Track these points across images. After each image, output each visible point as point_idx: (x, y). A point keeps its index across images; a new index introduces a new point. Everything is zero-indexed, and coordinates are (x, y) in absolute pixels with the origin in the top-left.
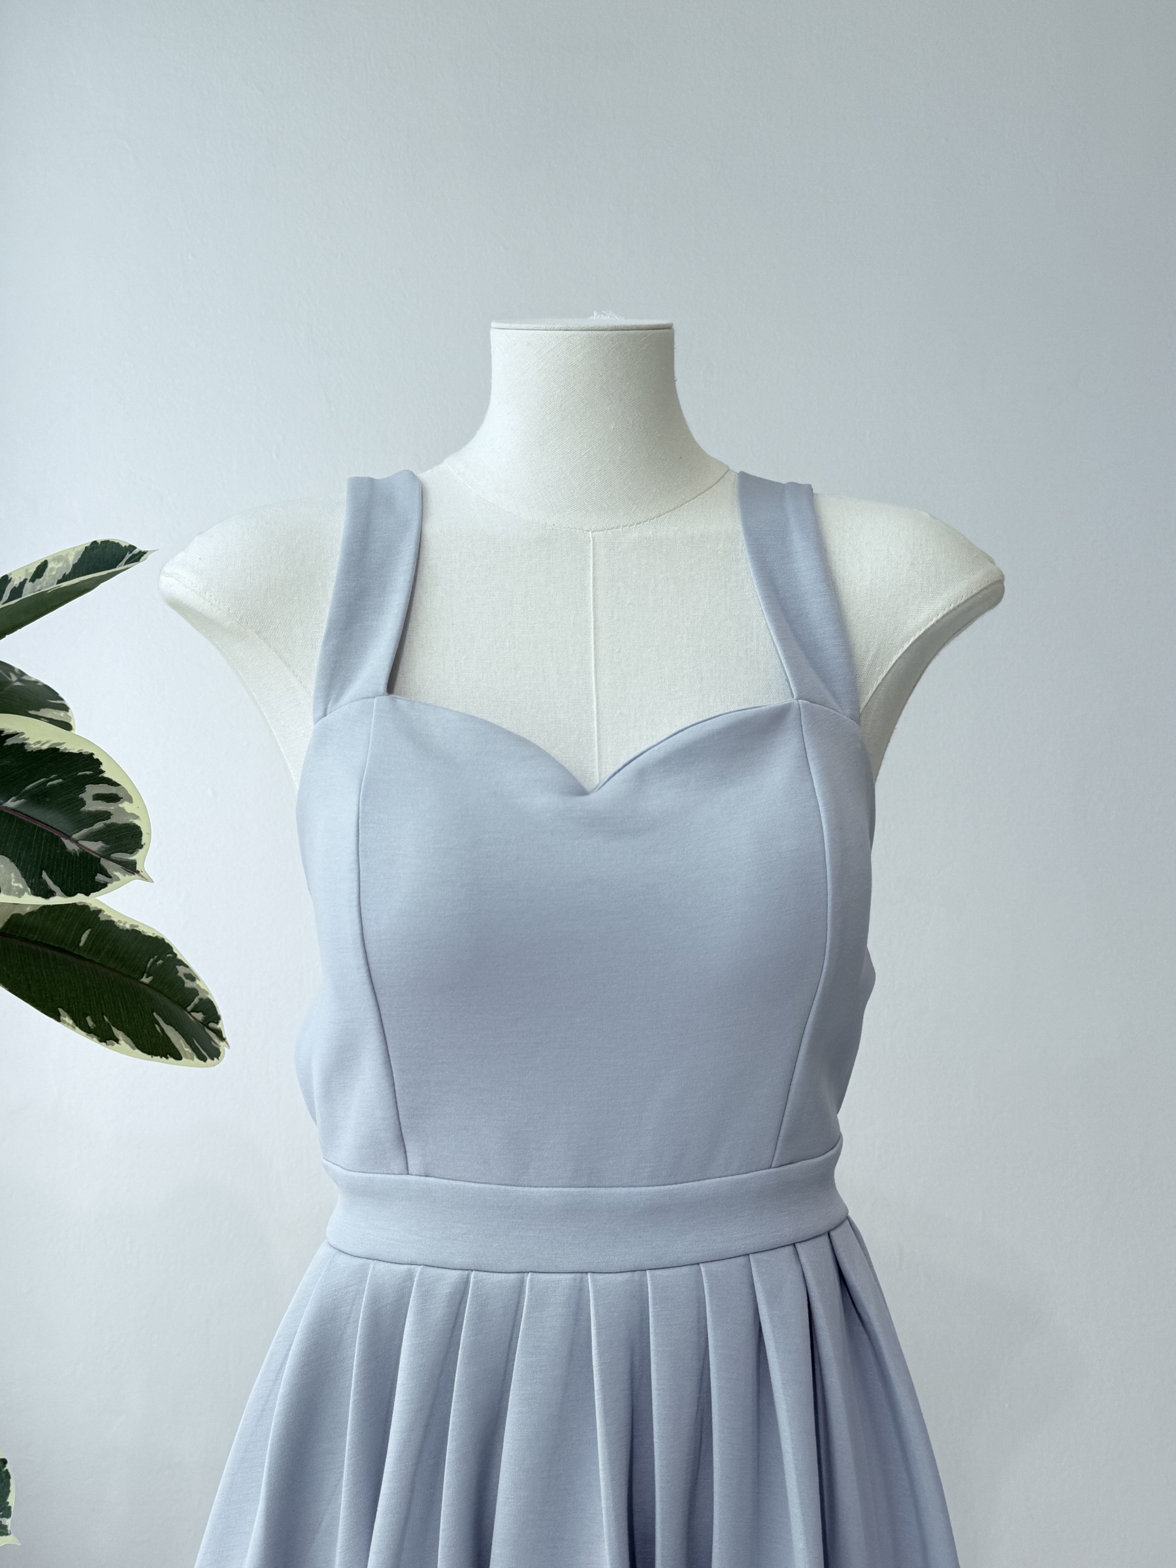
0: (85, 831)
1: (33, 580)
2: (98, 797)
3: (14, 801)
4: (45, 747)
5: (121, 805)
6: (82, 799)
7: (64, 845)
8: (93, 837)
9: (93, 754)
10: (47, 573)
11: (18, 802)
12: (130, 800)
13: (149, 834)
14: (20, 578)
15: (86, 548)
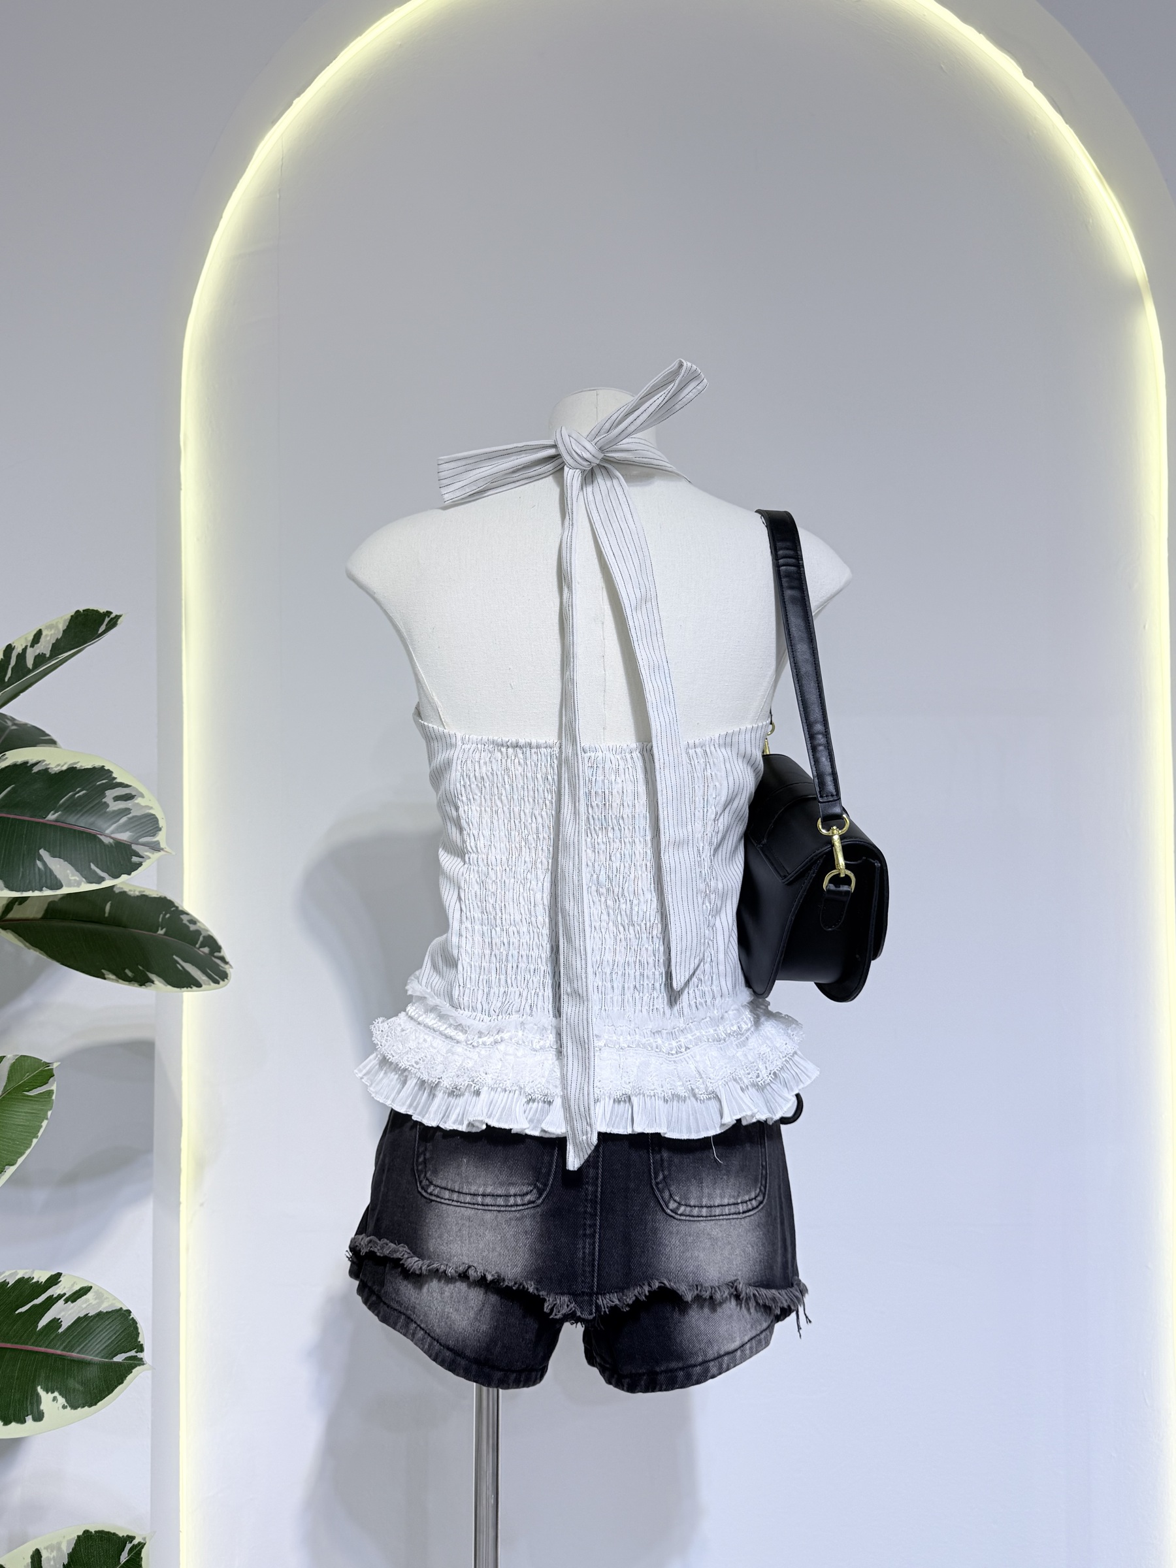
0: (114, 826)
1: (32, 646)
2: (117, 798)
3: (53, 814)
4: (65, 768)
5: (137, 802)
6: (105, 802)
7: (100, 841)
8: (121, 829)
9: (104, 767)
10: (42, 639)
11: (57, 814)
12: (144, 798)
13: (164, 820)
14: (22, 645)
15: (72, 616)
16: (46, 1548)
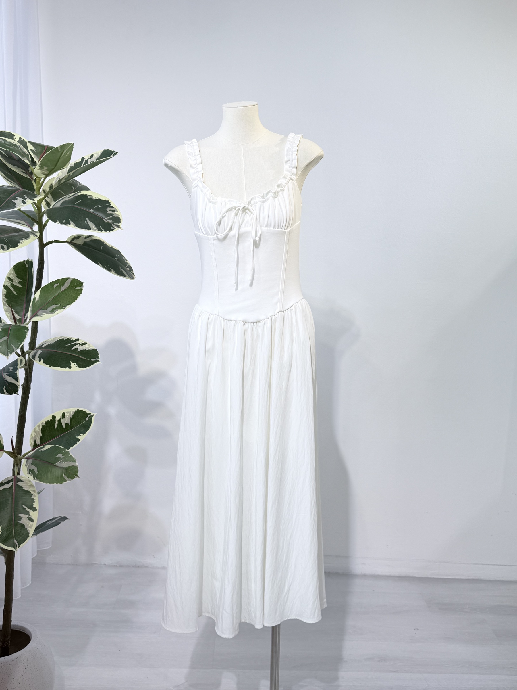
0: (108, 218)
1: (90, 159)
2: (110, 210)
4: (97, 199)
5: (115, 213)
6: (107, 211)
7: (103, 220)
8: (110, 219)
9: (108, 201)
10: (93, 156)
11: (93, 210)
12: (118, 212)
13: (122, 219)
14: (87, 158)
15: (103, 151)
16: (67, 412)
